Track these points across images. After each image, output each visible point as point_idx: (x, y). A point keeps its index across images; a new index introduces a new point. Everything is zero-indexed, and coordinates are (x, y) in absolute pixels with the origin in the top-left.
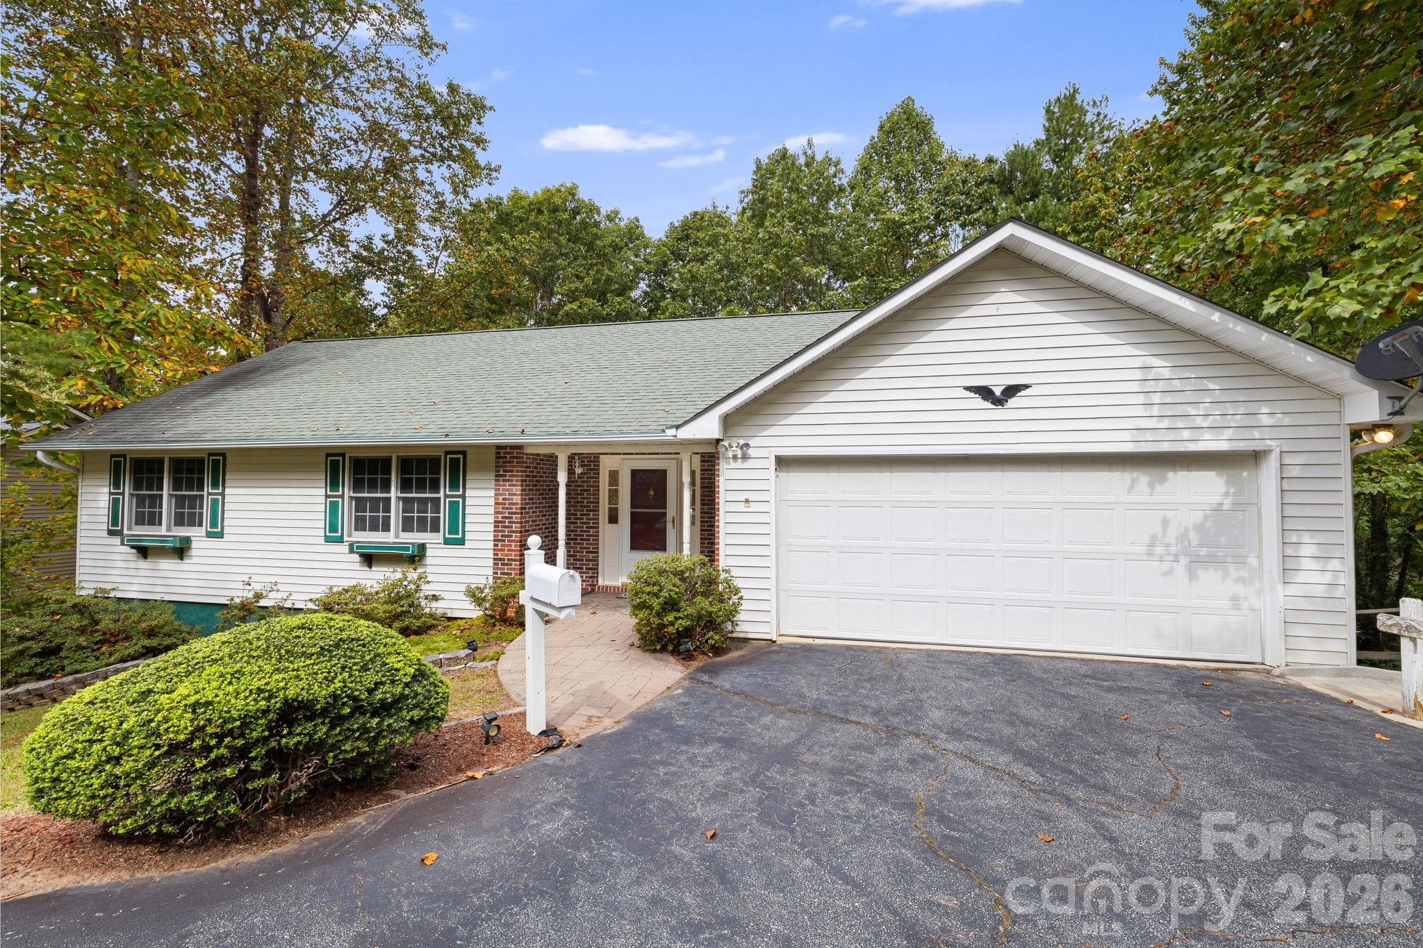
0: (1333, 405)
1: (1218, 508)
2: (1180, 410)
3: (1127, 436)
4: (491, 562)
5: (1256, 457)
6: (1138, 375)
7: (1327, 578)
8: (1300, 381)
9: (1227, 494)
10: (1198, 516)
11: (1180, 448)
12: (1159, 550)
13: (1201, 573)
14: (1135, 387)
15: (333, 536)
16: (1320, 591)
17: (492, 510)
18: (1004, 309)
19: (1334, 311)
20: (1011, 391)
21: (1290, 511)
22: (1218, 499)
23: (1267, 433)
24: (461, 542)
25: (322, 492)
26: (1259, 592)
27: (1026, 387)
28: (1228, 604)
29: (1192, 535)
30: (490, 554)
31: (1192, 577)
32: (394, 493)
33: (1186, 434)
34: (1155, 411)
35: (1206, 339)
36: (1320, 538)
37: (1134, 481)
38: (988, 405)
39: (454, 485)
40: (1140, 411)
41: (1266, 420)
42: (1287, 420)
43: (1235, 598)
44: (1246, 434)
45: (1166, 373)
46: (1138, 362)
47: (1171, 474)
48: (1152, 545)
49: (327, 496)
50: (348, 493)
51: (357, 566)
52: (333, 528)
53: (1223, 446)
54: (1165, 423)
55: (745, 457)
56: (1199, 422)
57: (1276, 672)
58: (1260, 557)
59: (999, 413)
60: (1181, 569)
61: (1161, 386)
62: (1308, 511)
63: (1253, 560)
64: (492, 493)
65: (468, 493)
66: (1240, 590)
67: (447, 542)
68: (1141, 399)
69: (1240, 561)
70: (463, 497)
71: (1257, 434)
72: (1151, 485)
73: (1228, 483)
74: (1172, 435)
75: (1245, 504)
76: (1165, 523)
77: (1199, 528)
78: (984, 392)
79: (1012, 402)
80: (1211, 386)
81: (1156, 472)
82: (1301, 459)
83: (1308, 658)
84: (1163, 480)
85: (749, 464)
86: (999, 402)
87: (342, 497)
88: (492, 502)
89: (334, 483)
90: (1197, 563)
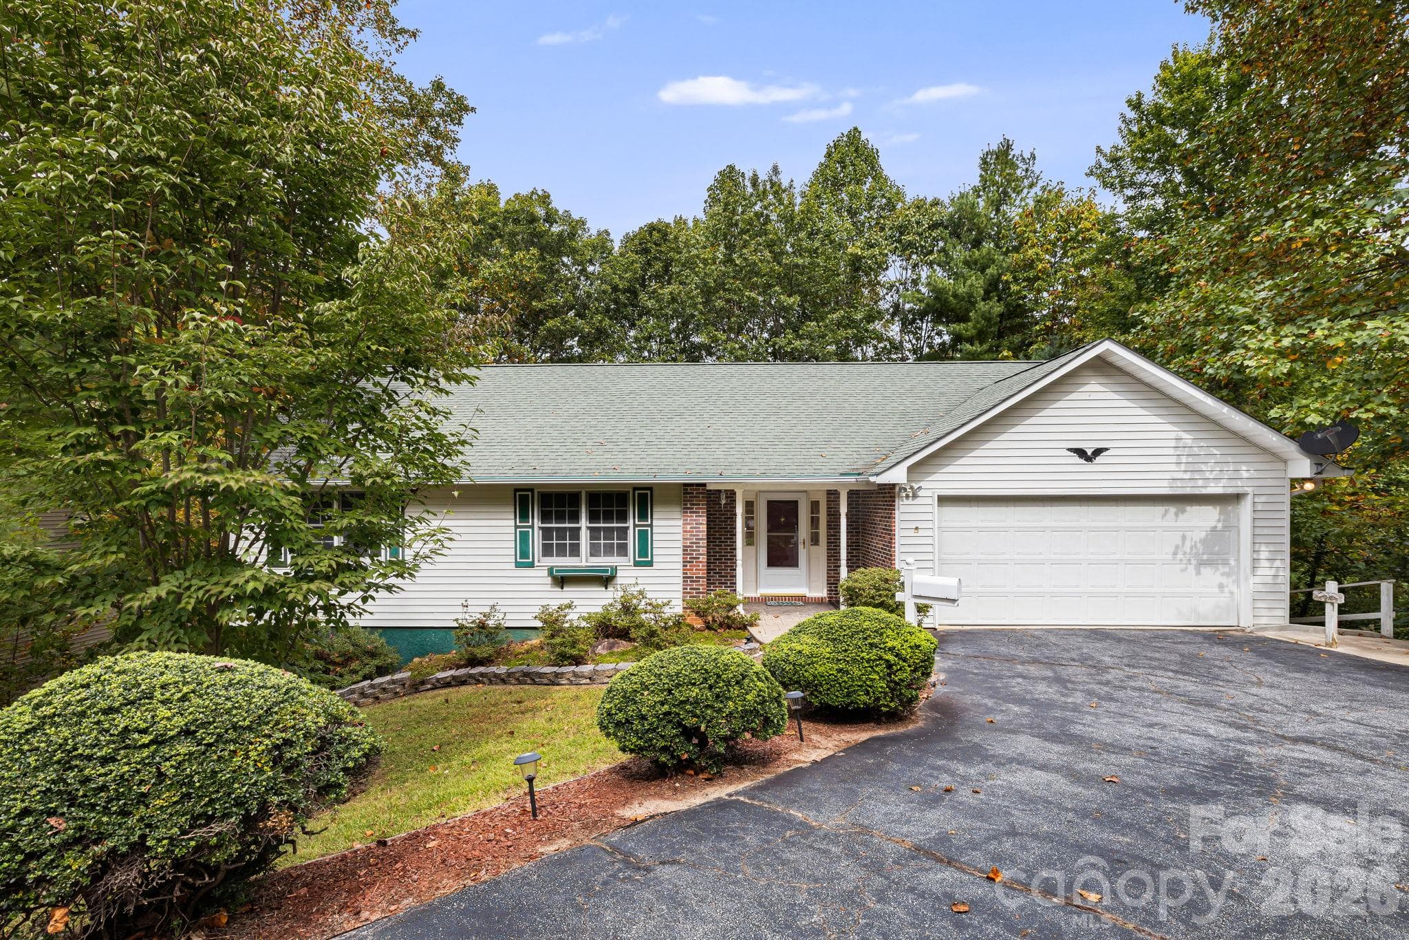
0: (1280, 466)
1: (1214, 529)
2: (1196, 467)
3: (1165, 484)
4: (680, 580)
5: (1237, 498)
6: (1173, 443)
7: (1273, 572)
8: (1264, 450)
9: (1219, 521)
10: (1204, 534)
11: (1197, 491)
12: (1179, 556)
13: (1203, 570)
14: (1171, 451)
15: (524, 560)
16: (1269, 580)
17: (680, 537)
18: (1093, 396)
19: (1309, 420)
20: (1098, 452)
21: (1258, 531)
22: (1213, 524)
23: (1246, 483)
24: (650, 564)
25: (512, 523)
26: (1237, 582)
27: (1107, 449)
28: (1216, 590)
29: (1199, 545)
30: (680, 573)
31: (1198, 573)
32: (584, 523)
33: (1200, 483)
34: (1183, 467)
35: (1215, 422)
36: (1272, 548)
37: (1166, 511)
38: (1083, 461)
39: (643, 515)
40: (1174, 467)
41: (1245, 475)
42: (1255, 475)
43: (1221, 586)
44: (1234, 483)
45: (1189, 443)
46: (1173, 435)
47: (1188, 508)
48: (1175, 554)
49: (516, 527)
50: (537, 523)
51: (549, 588)
52: (524, 554)
53: (1219, 491)
54: (1187, 476)
55: (915, 496)
56: (1208, 475)
57: (1248, 630)
58: (1238, 560)
59: (1089, 467)
60: (1191, 568)
61: (1186, 451)
62: (1266, 531)
63: (1232, 562)
64: (680, 523)
65: (655, 523)
66: (1224, 580)
67: (637, 564)
68: (1174, 459)
69: (1225, 563)
70: (651, 526)
71: (1239, 483)
72: (1176, 515)
73: (1220, 514)
74: (1192, 483)
75: (1230, 527)
76: (1184, 538)
77: (1203, 541)
78: (1081, 453)
79: (1099, 459)
80: (1215, 452)
81: (1180, 506)
82: (1263, 499)
83: (1264, 621)
84: (1184, 511)
85: (917, 501)
86: (1089, 459)
87: (532, 527)
88: (680, 530)
89: (524, 516)
90: (1202, 563)
